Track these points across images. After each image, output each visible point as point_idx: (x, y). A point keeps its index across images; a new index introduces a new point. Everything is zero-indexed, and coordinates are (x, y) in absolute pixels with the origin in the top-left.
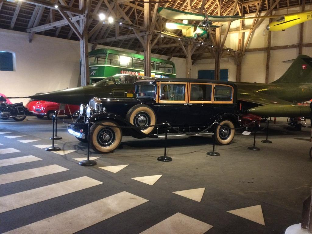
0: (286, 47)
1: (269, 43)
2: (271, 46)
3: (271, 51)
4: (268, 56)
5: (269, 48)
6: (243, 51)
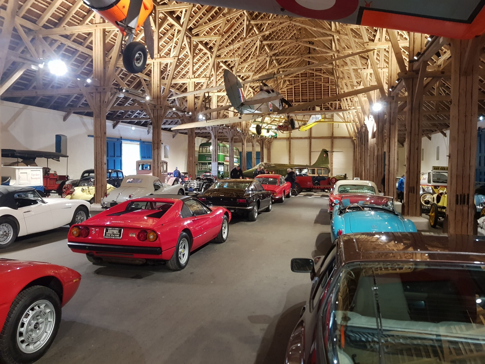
0: (301, 138)
1: (290, 135)
3: (291, 140)
4: (290, 143)
5: (290, 138)
6: (271, 139)
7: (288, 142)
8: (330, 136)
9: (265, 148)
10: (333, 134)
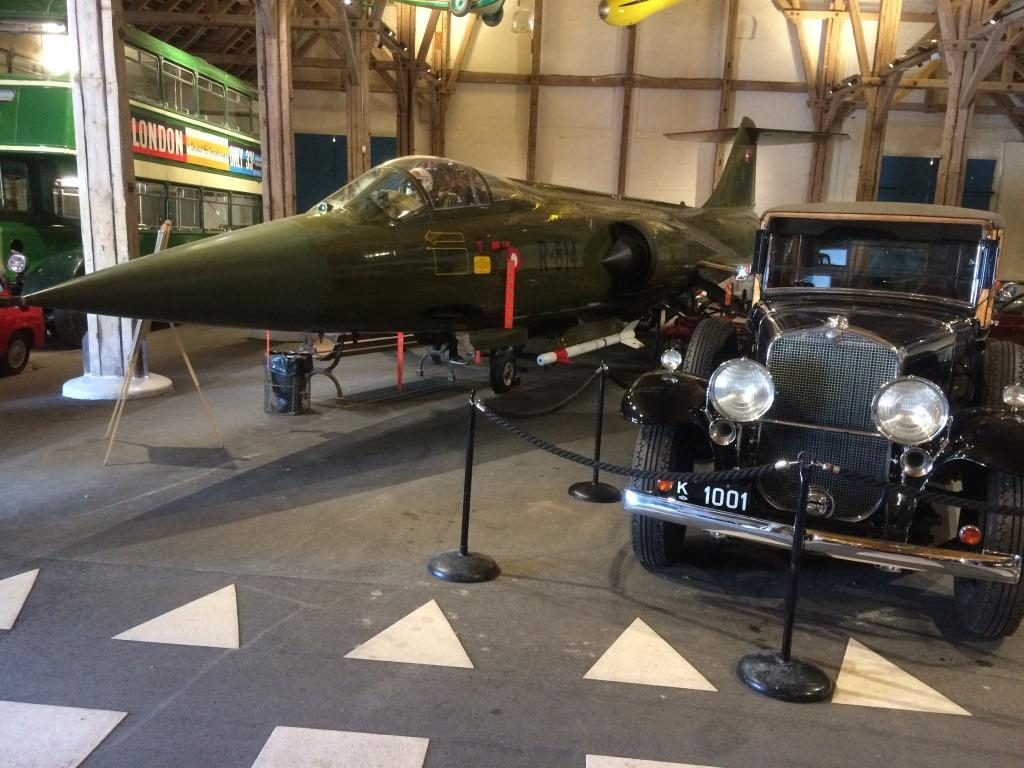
0: (584, 82)
2: (542, 72)
3: (541, 88)
4: (534, 104)
5: (535, 78)
6: (450, 79)
7: (527, 98)
8: (713, 75)
9: (421, 121)
10: (729, 66)
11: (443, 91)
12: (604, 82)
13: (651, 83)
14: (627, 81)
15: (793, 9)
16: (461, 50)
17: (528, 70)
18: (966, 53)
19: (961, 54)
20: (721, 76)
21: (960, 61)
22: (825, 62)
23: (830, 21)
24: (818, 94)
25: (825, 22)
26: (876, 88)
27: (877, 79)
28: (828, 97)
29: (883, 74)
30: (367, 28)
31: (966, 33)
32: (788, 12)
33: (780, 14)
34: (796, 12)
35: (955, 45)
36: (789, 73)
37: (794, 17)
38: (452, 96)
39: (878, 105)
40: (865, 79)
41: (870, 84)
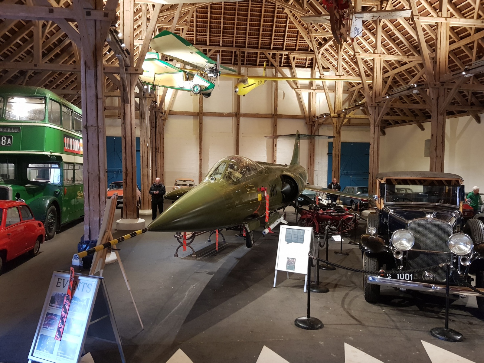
0: (221, 115)
1: (201, 107)
2: (203, 111)
3: (203, 117)
4: (201, 123)
5: (201, 113)
6: (166, 114)
7: (198, 121)
8: (271, 112)
10: (276, 109)
11: (163, 118)
12: (229, 115)
13: (246, 115)
14: (237, 115)
15: (298, 89)
16: (170, 102)
17: (198, 110)
18: (375, 107)
19: (374, 108)
20: (273, 113)
21: (374, 110)
22: (311, 108)
23: (312, 93)
24: (310, 119)
25: (310, 94)
26: (336, 118)
27: (336, 115)
28: (314, 120)
29: (338, 113)
30: (149, 96)
31: (375, 100)
32: (297, 90)
33: (293, 90)
34: (299, 90)
35: (372, 105)
36: (297, 112)
37: (299, 92)
38: (167, 120)
39: (337, 124)
40: (332, 115)
41: (334, 117)
